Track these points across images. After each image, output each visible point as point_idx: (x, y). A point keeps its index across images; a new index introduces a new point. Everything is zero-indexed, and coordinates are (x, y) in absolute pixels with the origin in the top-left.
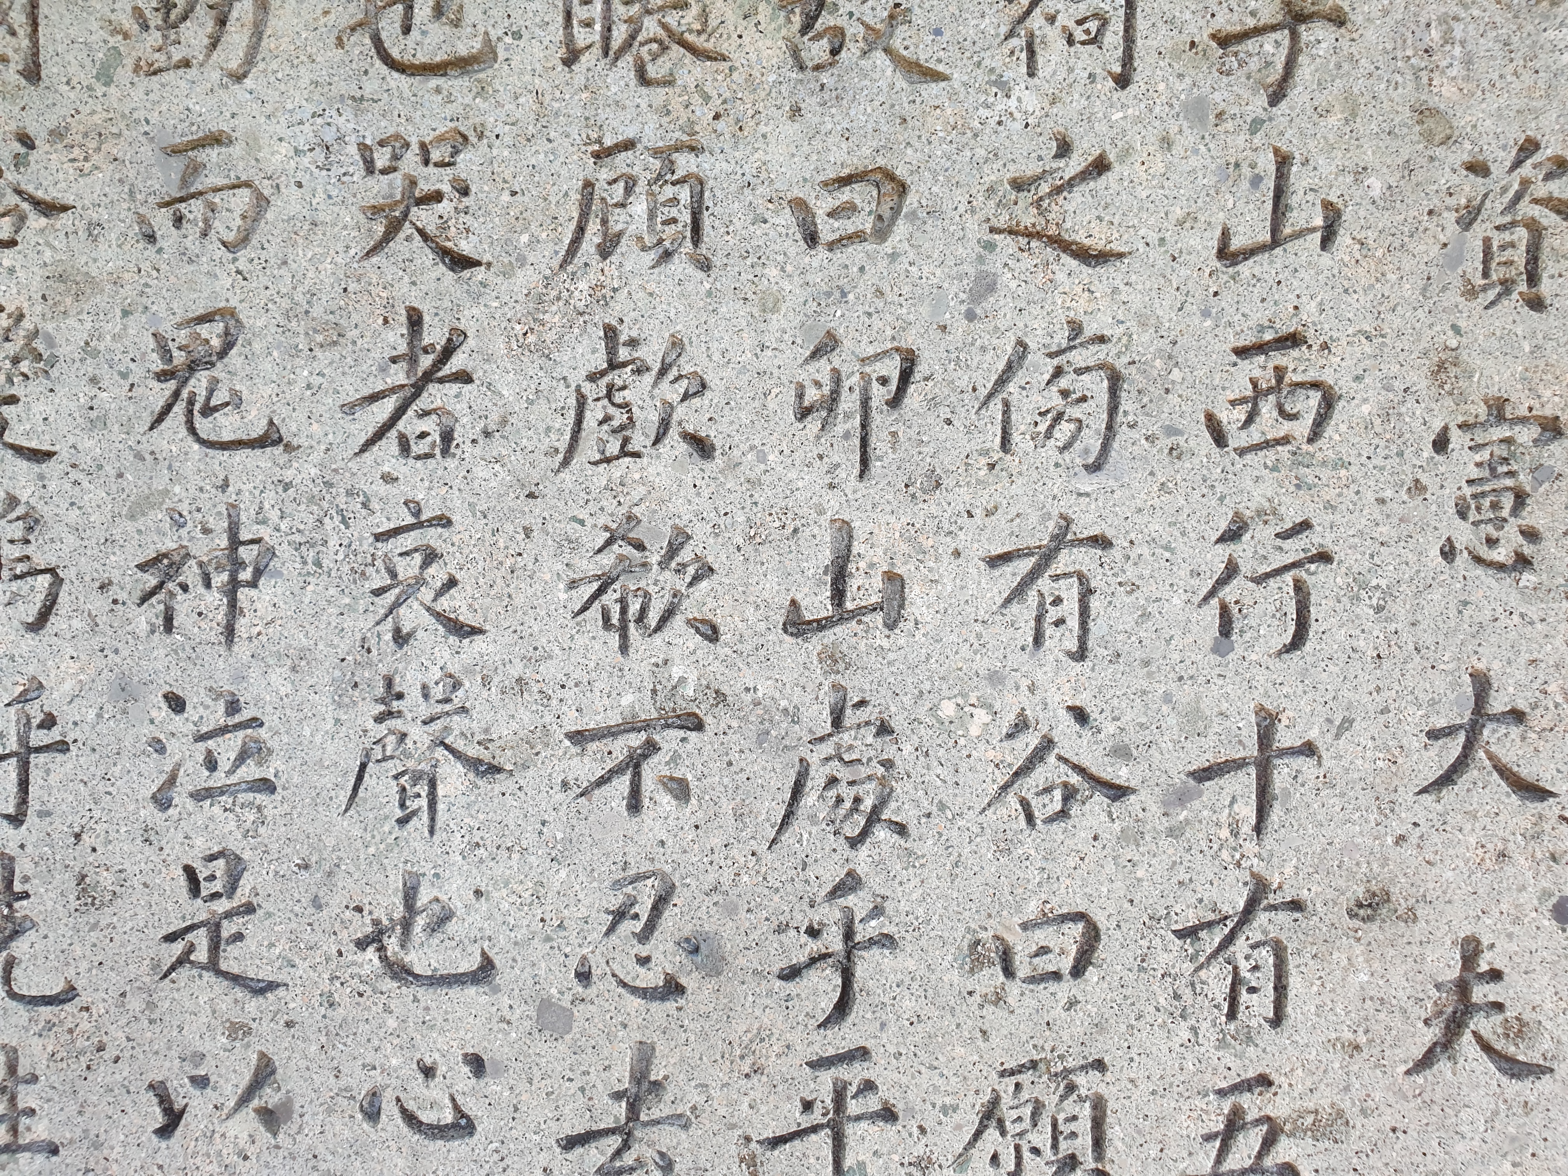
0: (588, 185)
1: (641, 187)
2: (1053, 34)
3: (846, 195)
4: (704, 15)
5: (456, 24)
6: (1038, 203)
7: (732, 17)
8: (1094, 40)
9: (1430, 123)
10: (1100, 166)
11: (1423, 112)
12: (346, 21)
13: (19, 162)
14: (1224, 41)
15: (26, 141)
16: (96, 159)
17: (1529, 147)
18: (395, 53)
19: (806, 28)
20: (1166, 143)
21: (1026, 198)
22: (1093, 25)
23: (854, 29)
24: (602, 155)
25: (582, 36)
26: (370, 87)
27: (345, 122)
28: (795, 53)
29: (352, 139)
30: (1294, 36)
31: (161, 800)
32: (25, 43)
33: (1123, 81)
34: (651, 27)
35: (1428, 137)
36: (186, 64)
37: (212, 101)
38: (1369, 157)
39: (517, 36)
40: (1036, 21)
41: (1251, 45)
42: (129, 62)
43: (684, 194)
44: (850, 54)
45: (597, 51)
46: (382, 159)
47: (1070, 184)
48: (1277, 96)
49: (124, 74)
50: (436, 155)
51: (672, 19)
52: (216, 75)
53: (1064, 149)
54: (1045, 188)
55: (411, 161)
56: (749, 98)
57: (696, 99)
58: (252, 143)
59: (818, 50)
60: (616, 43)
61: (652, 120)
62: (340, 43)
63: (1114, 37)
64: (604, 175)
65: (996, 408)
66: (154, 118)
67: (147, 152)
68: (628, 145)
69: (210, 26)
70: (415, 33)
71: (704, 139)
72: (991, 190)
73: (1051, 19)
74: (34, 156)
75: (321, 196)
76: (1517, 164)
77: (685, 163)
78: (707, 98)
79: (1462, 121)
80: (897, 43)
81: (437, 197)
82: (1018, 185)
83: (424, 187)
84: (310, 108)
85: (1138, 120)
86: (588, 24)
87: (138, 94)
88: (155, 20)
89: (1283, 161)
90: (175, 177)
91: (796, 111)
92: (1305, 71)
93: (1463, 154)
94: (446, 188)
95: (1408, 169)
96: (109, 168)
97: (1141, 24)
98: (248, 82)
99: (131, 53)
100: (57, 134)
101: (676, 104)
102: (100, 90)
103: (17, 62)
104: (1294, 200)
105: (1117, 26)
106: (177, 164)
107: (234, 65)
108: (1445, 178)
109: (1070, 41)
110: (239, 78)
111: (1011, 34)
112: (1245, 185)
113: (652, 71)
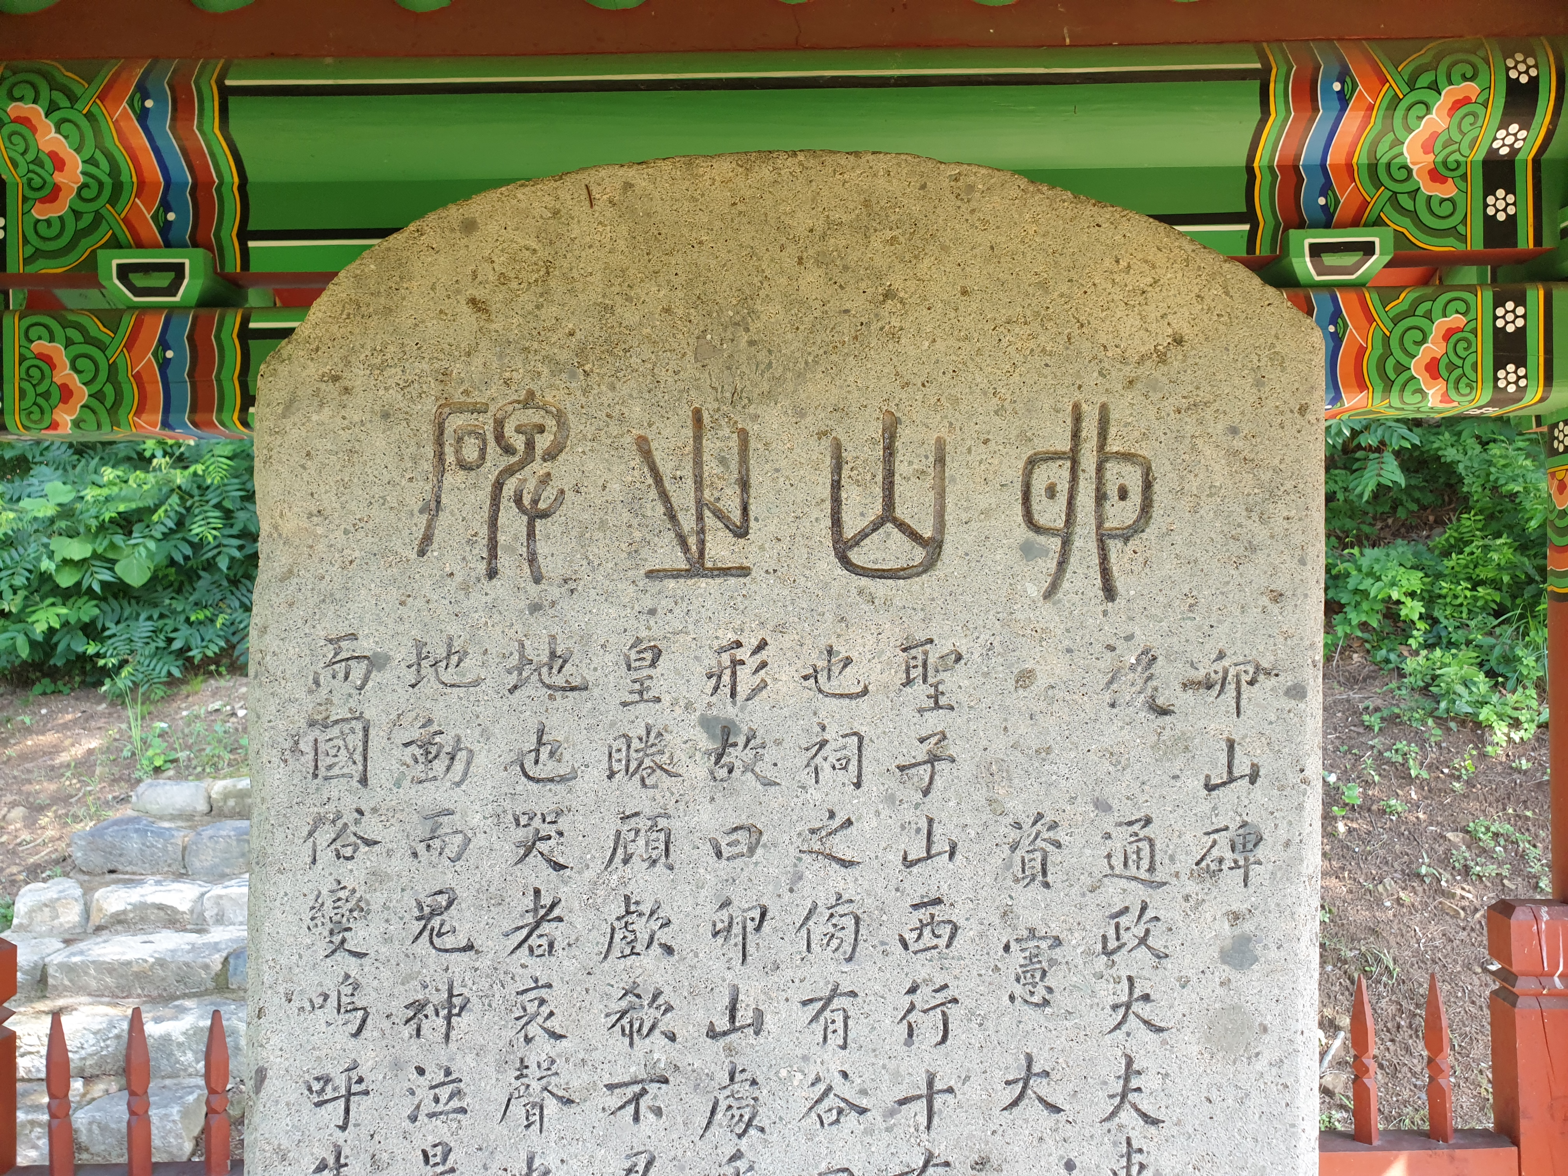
0: (618, 833)
1: (642, 833)
2: (827, 766)
3: (734, 837)
4: (671, 758)
5: (559, 761)
6: (821, 840)
7: (684, 758)
8: (845, 768)
9: (994, 805)
10: (849, 823)
11: (990, 801)
12: (509, 760)
13: (357, 822)
14: (902, 768)
15: (360, 812)
16: (392, 821)
17: (1040, 816)
18: (531, 774)
19: (716, 763)
20: (878, 813)
21: (815, 837)
22: (844, 762)
23: (738, 764)
24: (625, 818)
25: (616, 767)
26: (519, 788)
27: (507, 804)
28: (712, 773)
29: (510, 812)
30: (933, 766)
31: (413, 1119)
32: (361, 768)
33: (858, 785)
34: (647, 762)
35: (994, 811)
36: (435, 778)
37: (446, 795)
38: (969, 822)
39: (587, 766)
40: (819, 759)
41: (913, 771)
42: (409, 778)
43: (662, 836)
44: (737, 773)
45: (623, 772)
46: (523, 820)
47: (836, 830)
48: (926, 792)
49: (406, 783)
50: (548, 819)
51: (657, 758)
52: (448, 784)
53: (832, 815)
54: (824, 833)
55: (537, 822)
56: (691, 793)
57: (668, 794)
58: (464, 814)
59: (722, 773)
60: (631, 770)
61: (647, 803)
62: (506, 769)
63: (853, 767)
64: (626, 828)
65: (804, 932)
66: (419, 802)
67: (415, 817)
68: (636, 814)
69: (447, 762)
70: (540, 765)
71: (671, 811)
72: (800, 834)
73: (825, 759)
74: (364, 819)
75: (495, 838)
76: (1035, 823)
77: (662, 823)
78: (672, 794)
79: (1009, 805)
80: (757, 769)
81: (549, 838)
82: (813, 831)
83: (542, 834)
84: (491, 798)
85: (864, 803)
86: (620, 760)
87: (413, 791)
88: (421, 759)
89: (931, 821)
90: (428, 829)
91: (712, 799)
92: (938, 782)
93: (1010, 820)
94: (553, 834)
95: (986, 825)
96: (398, 825)
97: (865, 763)
98: (463, 787)
99: (410, 774)
100: (374, 810)
101: (658, 797)
102: (395, 790)
103: (357, 777)
104: (935, 839)
105: (854, 762)
106: (430, 823)
107: (457, 779)
108: (1002, 830)
109: (834, 768)
110: (458, 784)
111: (808, 765)
112: (913, 832)
113: (647, 782)
